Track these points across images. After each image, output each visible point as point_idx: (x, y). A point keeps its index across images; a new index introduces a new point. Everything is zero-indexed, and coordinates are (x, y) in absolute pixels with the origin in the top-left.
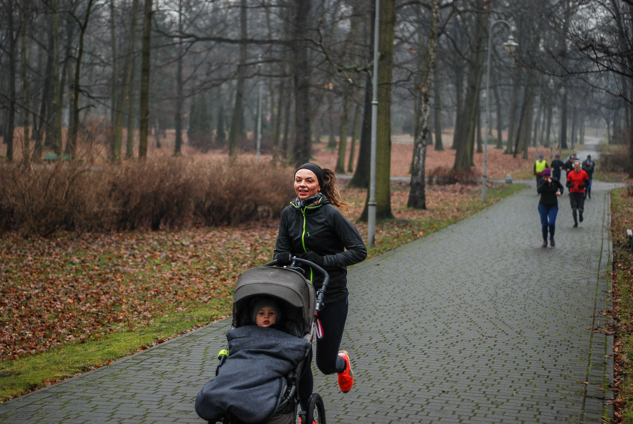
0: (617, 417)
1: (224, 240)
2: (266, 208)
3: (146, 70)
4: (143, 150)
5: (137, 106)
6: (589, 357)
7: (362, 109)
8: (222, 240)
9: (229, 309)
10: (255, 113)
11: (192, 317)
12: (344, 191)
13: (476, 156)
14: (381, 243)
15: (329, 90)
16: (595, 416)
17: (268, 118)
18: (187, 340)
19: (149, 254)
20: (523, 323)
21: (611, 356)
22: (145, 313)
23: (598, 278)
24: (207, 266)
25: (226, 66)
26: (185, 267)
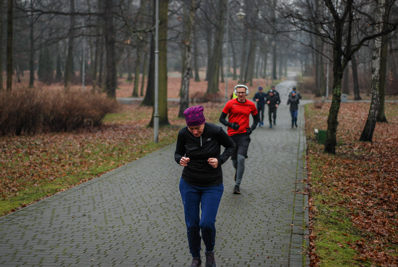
0: (312, 246)
1: (63, 141)
2: (89, 120)
3: (10, 33)
4: (9, 84)
5: (5, 56)
6: (294, 209)
7: (149, 56)
8: (61, 141)
9: (67, 184)
10: (81, 59)
11: (43, 190)
12: (138, 108)
13: (221, 85)
14: (162, 140)
15: (127, 44)
16: (298, 246)
17: (89, 62)
18: (41, 205)
19: (15, 151)
20: (252, 189)
21: (307, 207)
22: (13, 188)
23: (298, 160)
24: (53, 157)
25: (62, 30)
26: (38, 158)
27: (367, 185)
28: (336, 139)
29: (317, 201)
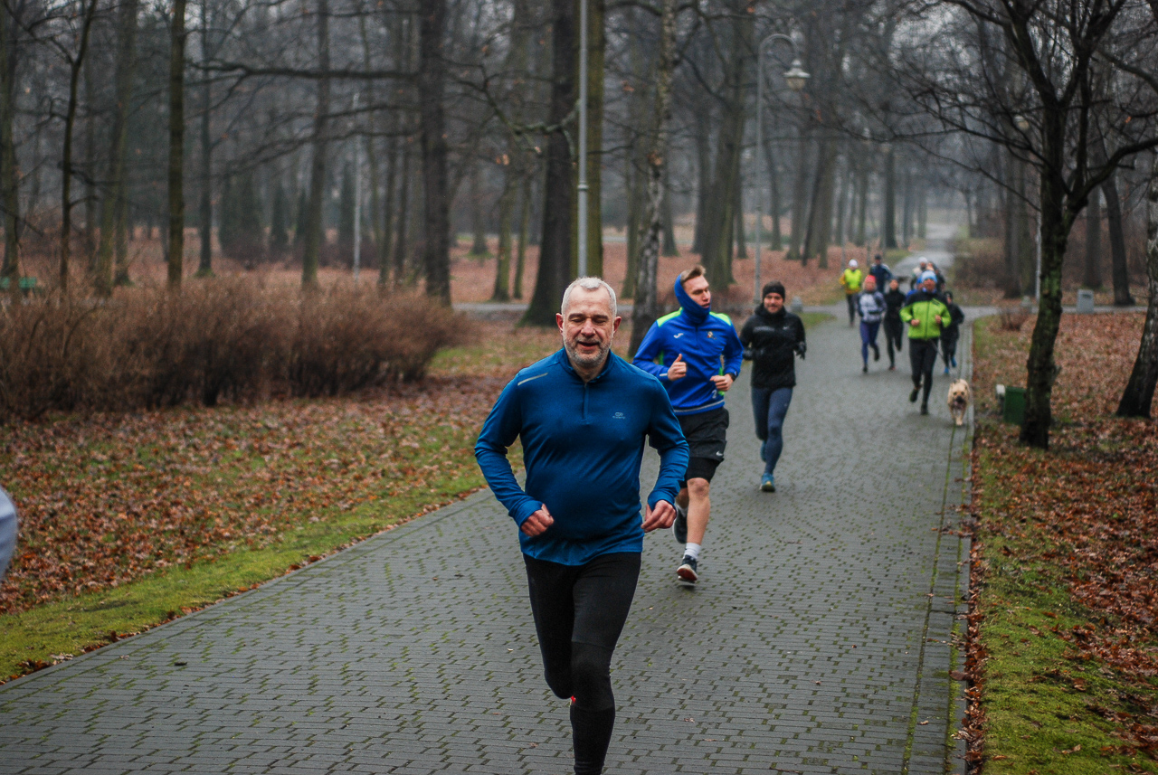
6: (935, 565)
16: (942, 631)
20: (837, 525)
21: (966, 563)
26: (287, 461)
27: (1120, 520)
28: (1049, 410)
29: (991, 550)
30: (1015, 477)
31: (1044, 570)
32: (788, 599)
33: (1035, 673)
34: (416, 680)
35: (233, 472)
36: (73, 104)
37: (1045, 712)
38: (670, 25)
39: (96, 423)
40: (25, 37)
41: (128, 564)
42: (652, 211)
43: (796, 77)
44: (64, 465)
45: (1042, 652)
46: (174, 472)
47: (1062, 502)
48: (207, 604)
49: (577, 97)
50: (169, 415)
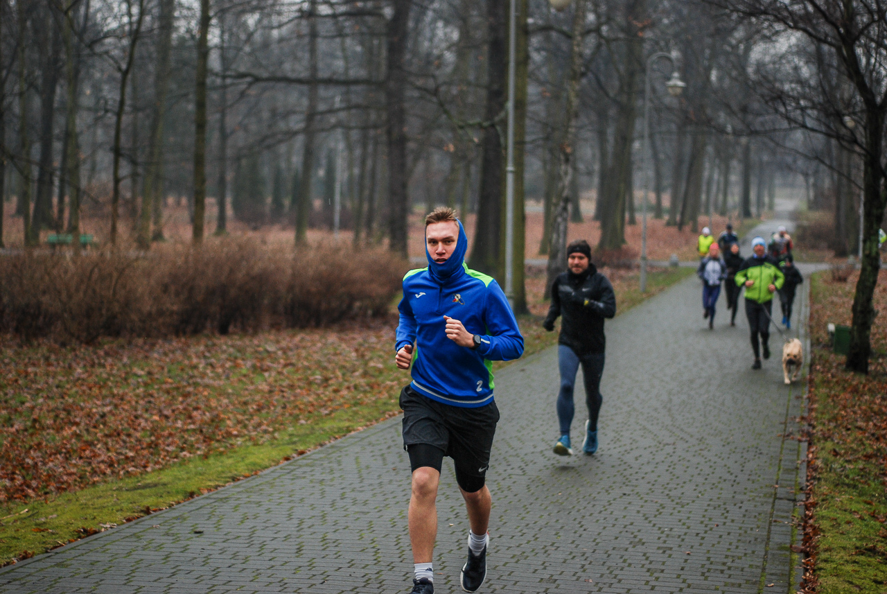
1: (319, 345)
6: (779, 463)
13: (628, 230)
19: (229, 364)
20: (704, 431)
21: (804, 461)
26: (282, 377)
28: (868, 345)
29: (823, 452)
30: (842, 395)
31: (865, 468)
32: (665, 488)
33: (857, 548)
34: (378, 547)
35: (241, 385)
36: (122, 103)
37: (865, 578)
38: (578, 45)
39: (136, 346)
40: (87, 51)
41: (159, 455)
42: (563, 188)
43: (675, 86)
44: (112, 378)
45: (863, 532)
46: (196, 385)
47: (879, 415)
48: (219, 486)
49: (506, 99)
50: (192, 341)
